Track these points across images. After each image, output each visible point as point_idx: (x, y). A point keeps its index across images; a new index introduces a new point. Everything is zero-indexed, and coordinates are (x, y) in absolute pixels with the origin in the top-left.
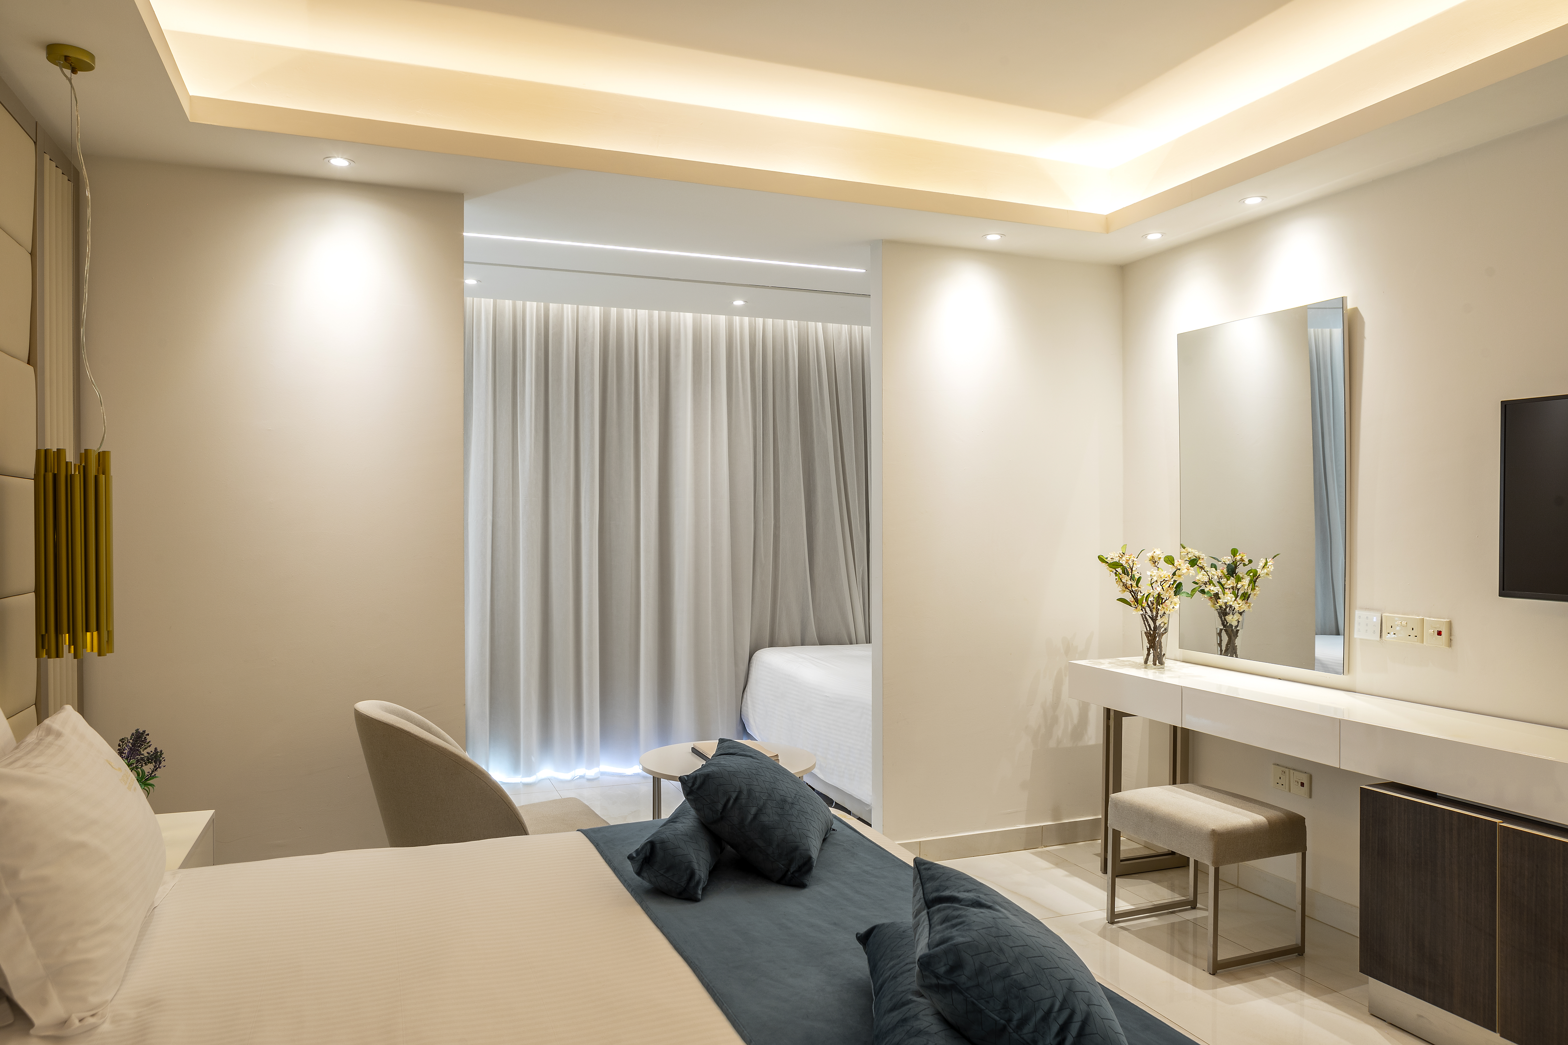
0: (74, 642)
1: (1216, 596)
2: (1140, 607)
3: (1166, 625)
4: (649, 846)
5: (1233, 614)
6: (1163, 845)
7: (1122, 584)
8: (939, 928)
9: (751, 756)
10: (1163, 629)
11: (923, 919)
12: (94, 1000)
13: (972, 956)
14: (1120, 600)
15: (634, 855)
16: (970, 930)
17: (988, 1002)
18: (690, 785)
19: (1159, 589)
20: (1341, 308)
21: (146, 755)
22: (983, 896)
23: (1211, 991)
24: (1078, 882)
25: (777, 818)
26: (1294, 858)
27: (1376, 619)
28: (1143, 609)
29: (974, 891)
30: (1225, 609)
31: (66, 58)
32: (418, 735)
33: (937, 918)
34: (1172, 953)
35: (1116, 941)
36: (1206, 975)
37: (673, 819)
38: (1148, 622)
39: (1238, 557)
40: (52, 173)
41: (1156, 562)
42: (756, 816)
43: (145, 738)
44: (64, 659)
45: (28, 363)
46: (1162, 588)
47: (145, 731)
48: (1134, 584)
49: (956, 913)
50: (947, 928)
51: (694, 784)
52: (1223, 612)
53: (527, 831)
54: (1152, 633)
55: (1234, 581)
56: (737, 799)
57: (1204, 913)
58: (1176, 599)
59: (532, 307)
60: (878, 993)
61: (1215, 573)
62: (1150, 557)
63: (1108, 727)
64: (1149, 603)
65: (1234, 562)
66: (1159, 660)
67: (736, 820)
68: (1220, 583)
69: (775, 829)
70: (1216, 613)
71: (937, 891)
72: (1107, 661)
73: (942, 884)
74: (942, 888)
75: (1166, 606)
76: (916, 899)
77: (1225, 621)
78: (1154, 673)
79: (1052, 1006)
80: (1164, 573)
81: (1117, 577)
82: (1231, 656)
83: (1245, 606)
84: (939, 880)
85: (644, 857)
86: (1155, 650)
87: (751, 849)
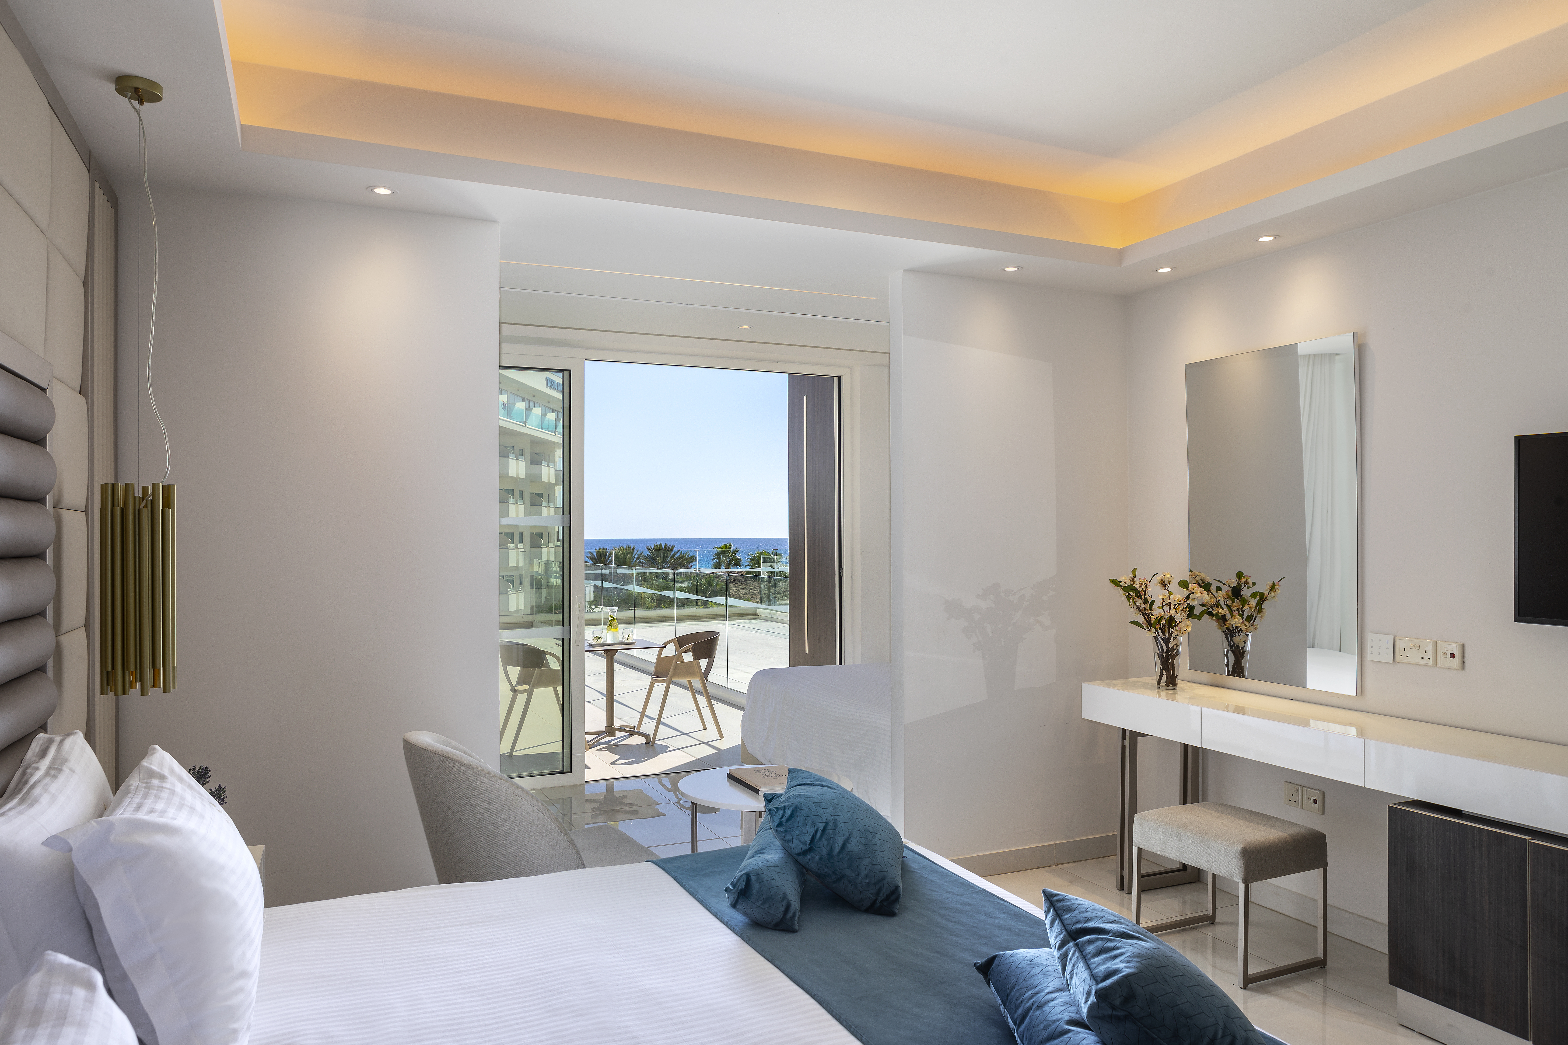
0: (140, 678)
1: (1224, 618)
2: (1153, 630)
3: (1178, 648)
4: (744, 881)
5: (1240, 636)
7: (1135, 607)
8: (1095, 961)
10: (1176, 651)
11: (1072, 951)
14: (1133, 622)
15: (731, 889)
17: (1159, 1031)
18: (778, 817)
19: (1173, 612)
26: (1315, 875)
27: (1388, 642)
28: (1156, 632)
30: (1232, 631)
31: (136, 90)
33: (1088, 950)
38: (1160, 644)
39: (1243, 580)
40: (101, 202)
42: (843, 847)
45: (81, 393)
46: (1175, 611)
48: (1148, 608)
49: (1109, 944)
51: (783, 815)
52: (1230, 634)
55: (1240, 604)
56: (825, 829)
58: (1189, 622)
61: (1221, 596)
62: (1160, 581)
63: (1124, 747)
64: (1162, 626)
65: (1239, 585)
66: (1172, 681)
67: (825, 851)
68: (1227, 605)
69: (862, 858)
70: (1223, 634)
71: (1078, 922)
72: (1119, 682)
73: (1081, 915)
74: (1082, 919)
75: (1179, 628)
76: (1055, 930)
77: (1232, 642)
78: (1167, 694)
79: (1216, 1034)
80: (1177, 596)
81: (1131, 601)
82: (1238, 676)
83: (1252, 628)
84: (1076, 912)
85: (739, 889)
86: (1168, 671)
87: (839, 880)
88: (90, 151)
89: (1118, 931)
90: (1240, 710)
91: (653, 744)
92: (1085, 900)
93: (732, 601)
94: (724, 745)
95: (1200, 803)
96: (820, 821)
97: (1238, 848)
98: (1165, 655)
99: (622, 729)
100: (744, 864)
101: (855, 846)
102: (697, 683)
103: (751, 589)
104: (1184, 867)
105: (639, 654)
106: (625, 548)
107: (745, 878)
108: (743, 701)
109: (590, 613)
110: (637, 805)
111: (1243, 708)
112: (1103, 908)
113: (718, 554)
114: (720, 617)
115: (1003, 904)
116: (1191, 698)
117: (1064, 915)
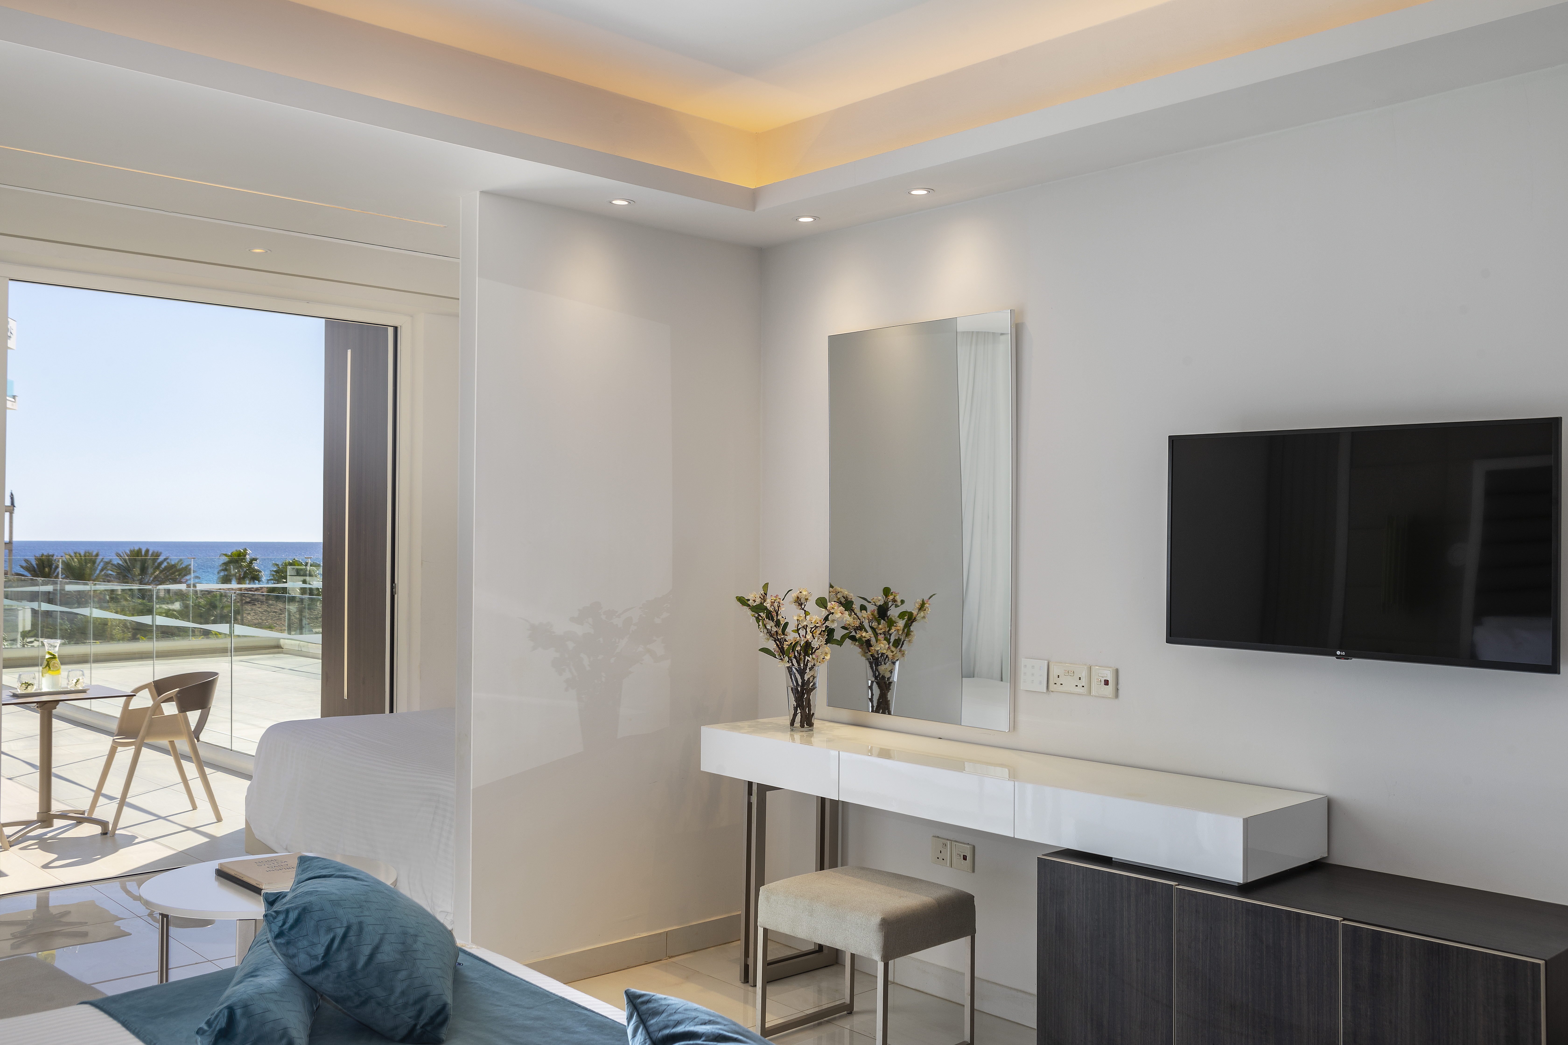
1: (868, 643)
2: (786, 659)
3: (816, 680)
5: (886, 664)
7: (766, 631)
10: (812, 684)
14: (762, 649)
15: (207, 1028)
18: (278, 924)
19: (809, 636)
25: (398, 957)
26: (962, 944)
27: (1042, 668)
28: (790, 661)
30: (877, 658)
38: (795, 676)
39: (890, 597)
46: (812, 635)
48: (780, 632)
52: (876, 662)
55: (886, 625)
56: (345, 936)
58: (828, 648)
61: (865, 616)
62: (795, 598)
63: (750, 805)
64: (796, 653)
65: (886, 603)
66: (807, 721)
67: (344, 965)
68: (871, 627)
69: (397, 971)
70: (867, 662)
71: (666, 1027)
72: (746, 724)
73: (669, 1018)
74: (671, 1023)
75: (816, 656)
76: (638, 1040)
77: (877, 672)
78: (802, 737)
80: (814, 617)
81: (760, 623)
82: (884, 713)
83: (899, 654)
84: (664, 1015)
85: (217, 1029)
86: (803, 709)
87: (364, 1003)
89: (713, 1034)
90: (885, 754)
91: (114, 834)
92: (676, 999)
93: (239, 629)
94: (219, 831)
95: (839, 868)
96: (338, 925)
97: (876, 920)
98: (799, 689)
99: (63, 816)
100: (228, 992)
101: (388, 954)
102: (183, 745)
103: (276, 612)
104: (821, 948)
105: (97, 706)
106: (82, 554)
107: (226, 1014)
108: (249, 766)
109: (24, 649)
110: (87, 923)
111: (888, 751)
112: (696, 1006)
113: (226, 564)
114: (222, 651)
115: (585, 1015)
116: (829, 741)
117: (650, 1020)
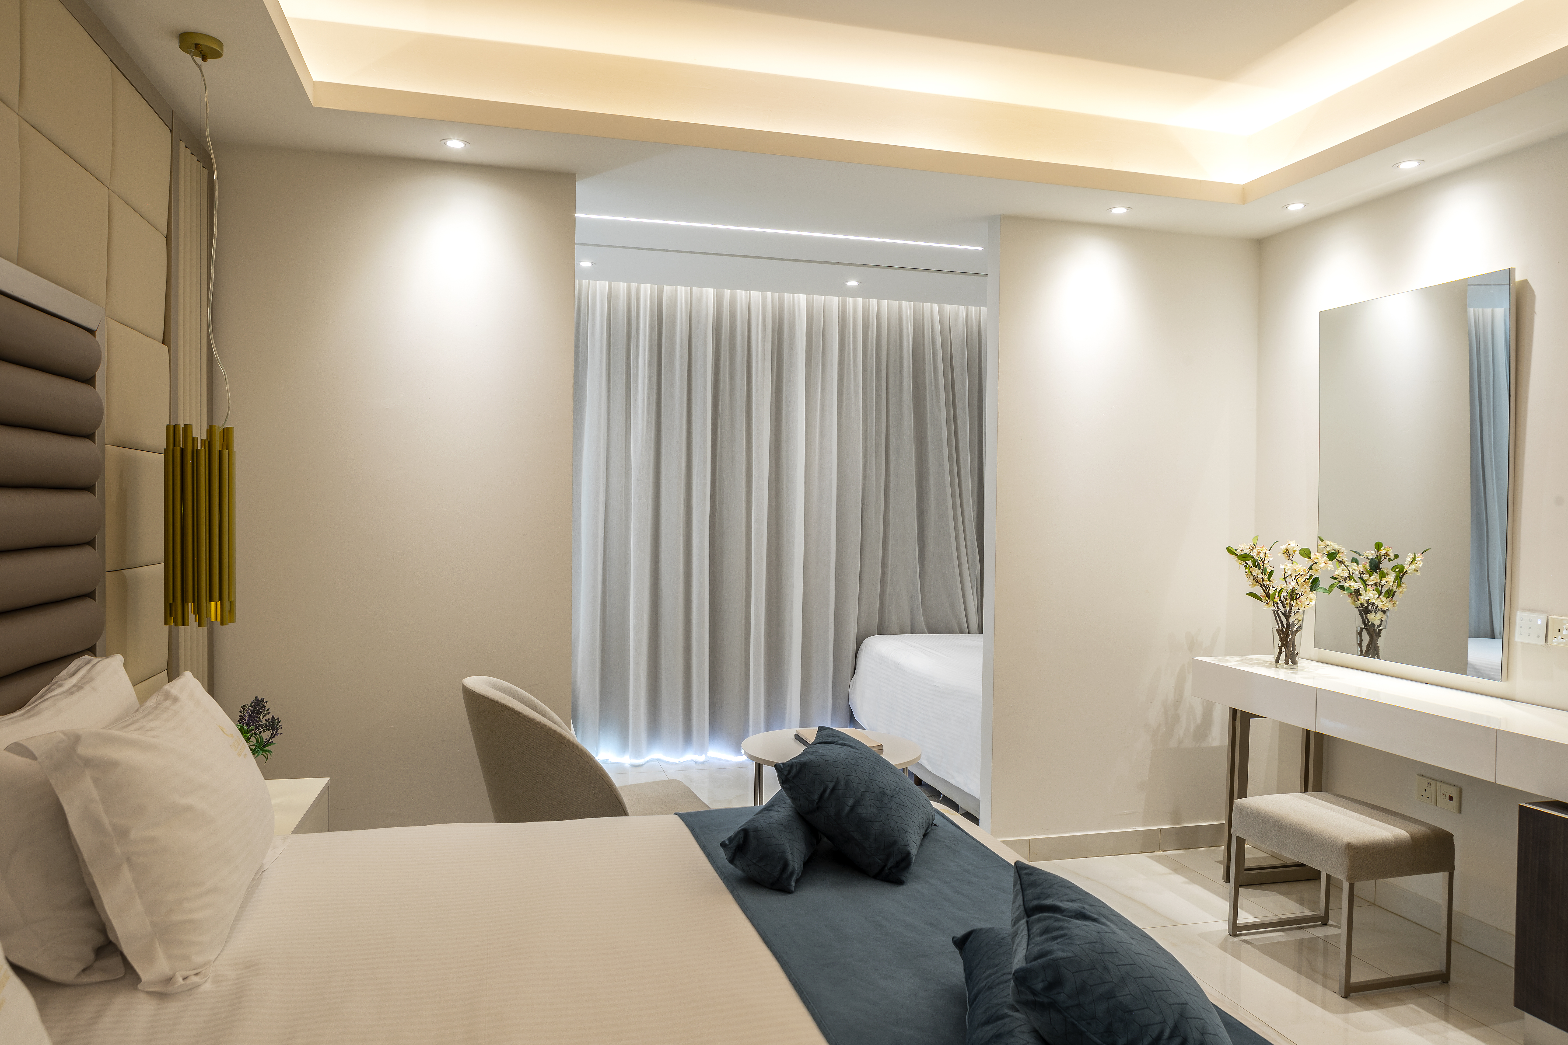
0: (198, 611)
1: (1357, 593)
2: (1271, 603)
3: (1300, 623)
4: (742, 834)
5: (1376, 613)
6: (1291, 856)
7: (1252, 578)
8: (1038, 939)
9: (850, 746)
10: (1297, 626)
11: (1022, 928)
12: (198, 959)
13: (1073, 973)
14: (1251, 594)
15: (727, 842)
16: (1072, 944)
17: (1089, 1024)
18: (786, 773)
19: (1293, 584)
20: (1507, 284)
21: (264, 722)
22: (1089, 907)
23: (1342, 1016)
24: (1197, 890)
25: (875, 811)
26: (1439, 878)
27: (1541, 621)
28: (1275, 605)
29: (1078, 901)
30: (1367, 607)
31: (197, 46)
32: (522, 712)
33: (1036, 928)
34: (1299, 971)
35: (1237, 955)
36: (1337, 998)
37: (769, 807)
38: (1280, 619)
39: (1383, 552)
40: (188, 161)
41: (1290, 555)
42: (853, 808)
43: (264, 705)
44: (188, 628)
45: (163, 343)
46: (1297, 583)
47: (264, 699)
48: (1266, 578)
49: (1057, 924)
50: (1047, 940)
51: (789, 772)
52: (1365, 610)
53: (627, 811)
54: (1284, 630)
55: (1378, 578)
56: (834, 788)
57: (1336, 931)
58: (1312, 595)
59: (646, 289)
60: (973, 1003)
61: (1356, 568)
62: (1284, 550)
63: (1233, 728)
64: (1282, 598)
65: (1378, 557)
66: (1292, 659)
67: (833, 810)
68: (1361, 579)
69: (873, 822)
70: (1356, 610)
71: (1040, 898)
72: (1234, 658)
73: (1043, 891)
74: (1045, 896)
75: (1301, 601)
76: (1015, 905)
77: (1367, 620)
79: (1161, 1033)
80: (1299, 566)
81: (1247, 570)
82: (1372, 657)
83: (1388, 604)
85: (736, 844)
86: (1287, 648)
87: (847, 842)
88: (173, 111)
89: (1073, 911)
95: (1322, 793)
96: (831, 780)
97: (1343, 843)
101: (866, 807)
116: (1313, 678)
117: (1029, 890)
